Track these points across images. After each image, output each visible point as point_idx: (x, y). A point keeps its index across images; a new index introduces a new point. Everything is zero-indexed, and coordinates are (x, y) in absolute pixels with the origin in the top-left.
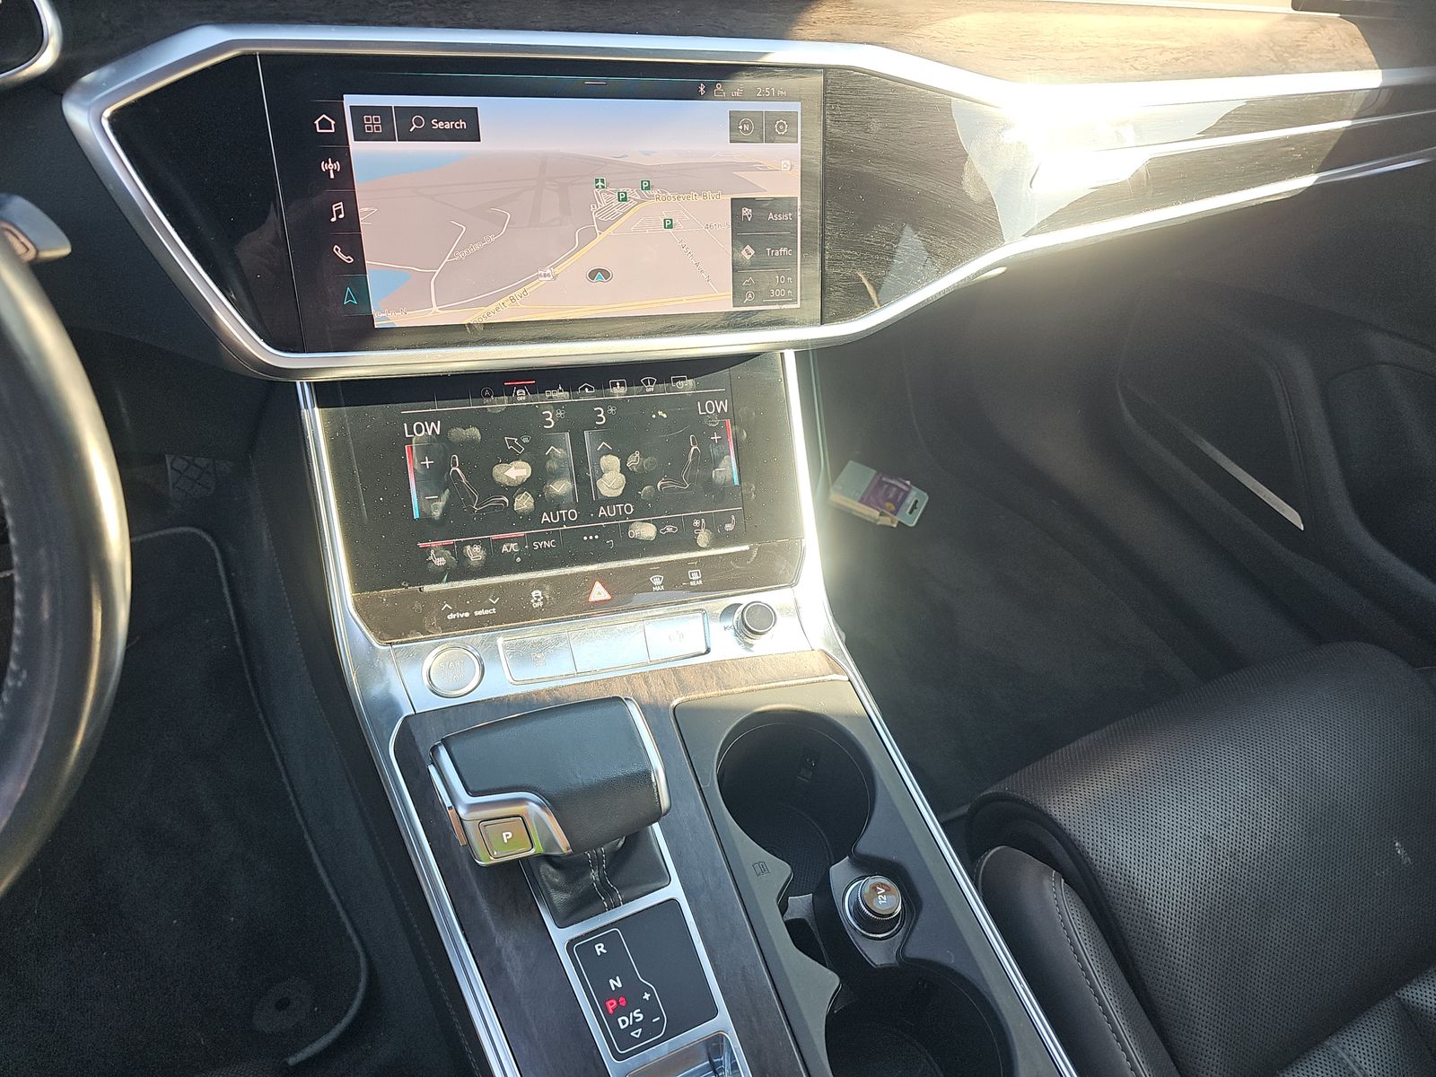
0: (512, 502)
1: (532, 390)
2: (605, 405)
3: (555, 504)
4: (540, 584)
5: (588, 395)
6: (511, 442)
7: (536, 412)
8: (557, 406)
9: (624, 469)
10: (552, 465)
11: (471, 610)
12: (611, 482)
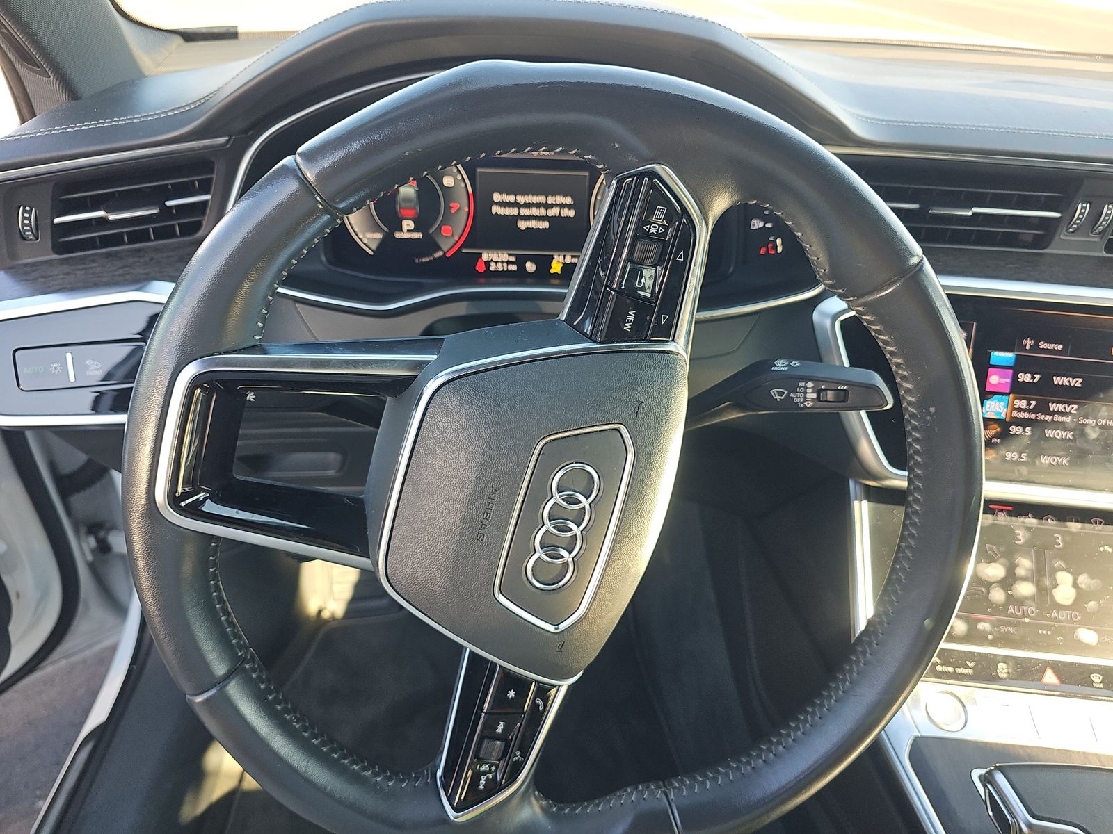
0: (988, 592)
1: (1010, 514)
2: (1063, 534)
3: (1020, 602)
4: (1006, 659)
5: (1051, 523)
6: (991, 549)
7: (1010, 531)
8: (1028, 529)
9: (1075, 585)
10: (1020, 572)
11: (955, 666)
12: (1064, 592)
